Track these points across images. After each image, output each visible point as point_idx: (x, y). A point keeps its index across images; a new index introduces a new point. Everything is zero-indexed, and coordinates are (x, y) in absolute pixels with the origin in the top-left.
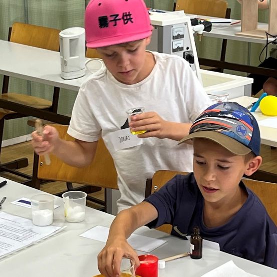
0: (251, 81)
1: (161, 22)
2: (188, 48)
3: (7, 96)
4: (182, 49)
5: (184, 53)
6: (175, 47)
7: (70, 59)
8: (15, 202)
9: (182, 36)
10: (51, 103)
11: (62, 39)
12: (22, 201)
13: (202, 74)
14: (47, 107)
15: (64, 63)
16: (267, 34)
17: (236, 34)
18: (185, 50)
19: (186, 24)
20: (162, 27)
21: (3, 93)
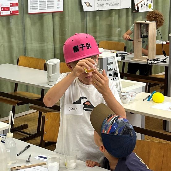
0: (145, 84)
1: (102, 56)
2: (115, 69)
3: (17, 93)
4: (112, 69)
5: (113, 71)
6: (109, 69)
7: (52, 75)
8: (36, 157)
9: (112, 63)
10: (40, 96)
11: (48, 65)
12: (40, 157)
13: (121, 81)
14: (39, 98)
15: (49, 77)
16: (148, 59)
17: (131, 60)
18: (114, 70)
19: (114, 57)
20: (102, 59)
21: (15, 91)
